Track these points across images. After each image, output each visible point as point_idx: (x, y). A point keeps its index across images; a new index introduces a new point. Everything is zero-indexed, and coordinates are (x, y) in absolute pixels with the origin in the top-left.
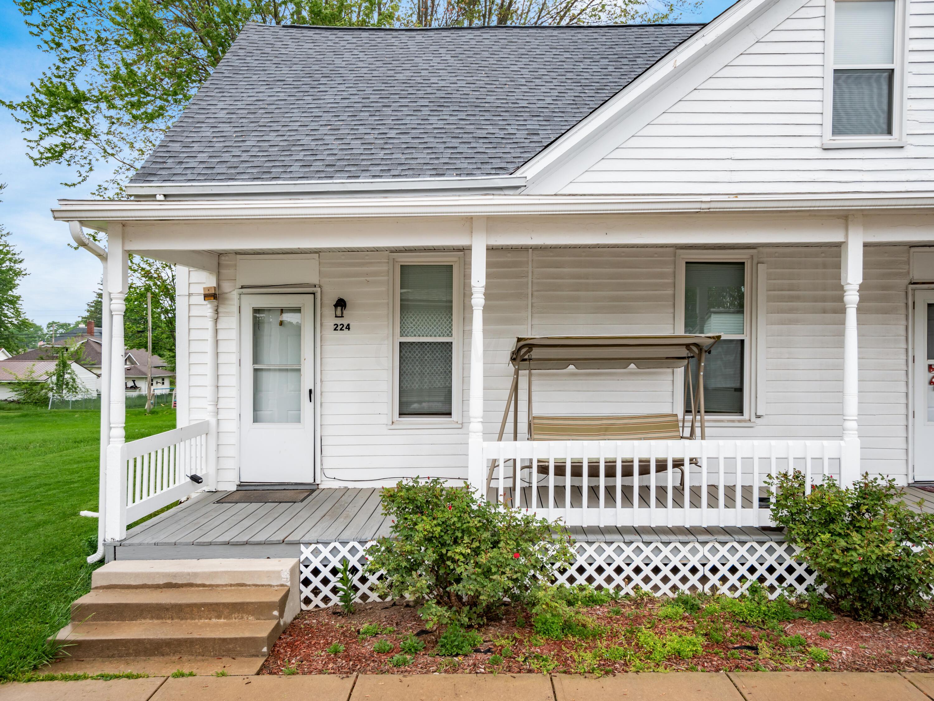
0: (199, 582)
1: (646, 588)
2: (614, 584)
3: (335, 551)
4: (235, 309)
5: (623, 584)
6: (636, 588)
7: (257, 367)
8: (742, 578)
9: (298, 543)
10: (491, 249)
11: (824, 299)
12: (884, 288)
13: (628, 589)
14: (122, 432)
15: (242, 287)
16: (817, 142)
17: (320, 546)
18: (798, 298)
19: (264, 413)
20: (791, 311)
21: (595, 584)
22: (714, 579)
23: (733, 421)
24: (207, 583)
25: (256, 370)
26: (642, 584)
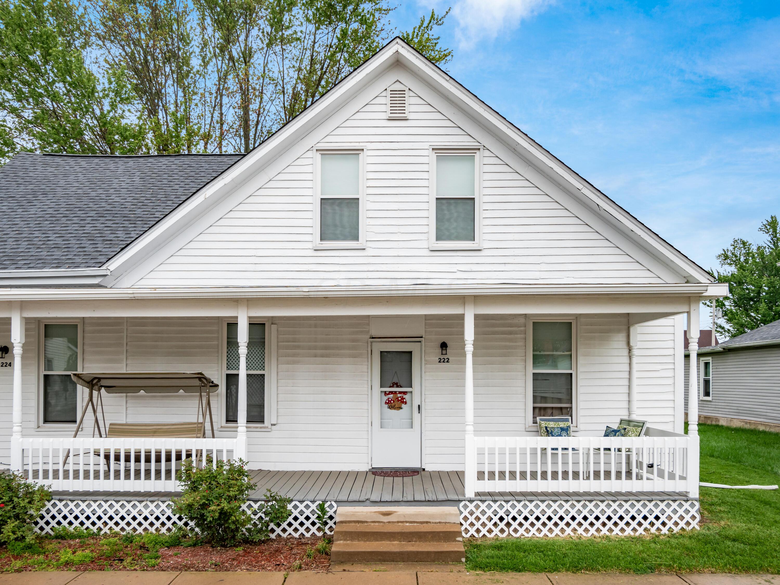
1: (117, 529)
2: (96, 527)
5: (102, 526)
6: (110, 529)
11: (315, 348)
12: (353, 341)
13: (105, 530)
16: (310, 245)
18: (298, 347)
20: (294, 355)
21: (85, 527)
22: (157, 524)
23: (257, 428)
26: (114, 527)
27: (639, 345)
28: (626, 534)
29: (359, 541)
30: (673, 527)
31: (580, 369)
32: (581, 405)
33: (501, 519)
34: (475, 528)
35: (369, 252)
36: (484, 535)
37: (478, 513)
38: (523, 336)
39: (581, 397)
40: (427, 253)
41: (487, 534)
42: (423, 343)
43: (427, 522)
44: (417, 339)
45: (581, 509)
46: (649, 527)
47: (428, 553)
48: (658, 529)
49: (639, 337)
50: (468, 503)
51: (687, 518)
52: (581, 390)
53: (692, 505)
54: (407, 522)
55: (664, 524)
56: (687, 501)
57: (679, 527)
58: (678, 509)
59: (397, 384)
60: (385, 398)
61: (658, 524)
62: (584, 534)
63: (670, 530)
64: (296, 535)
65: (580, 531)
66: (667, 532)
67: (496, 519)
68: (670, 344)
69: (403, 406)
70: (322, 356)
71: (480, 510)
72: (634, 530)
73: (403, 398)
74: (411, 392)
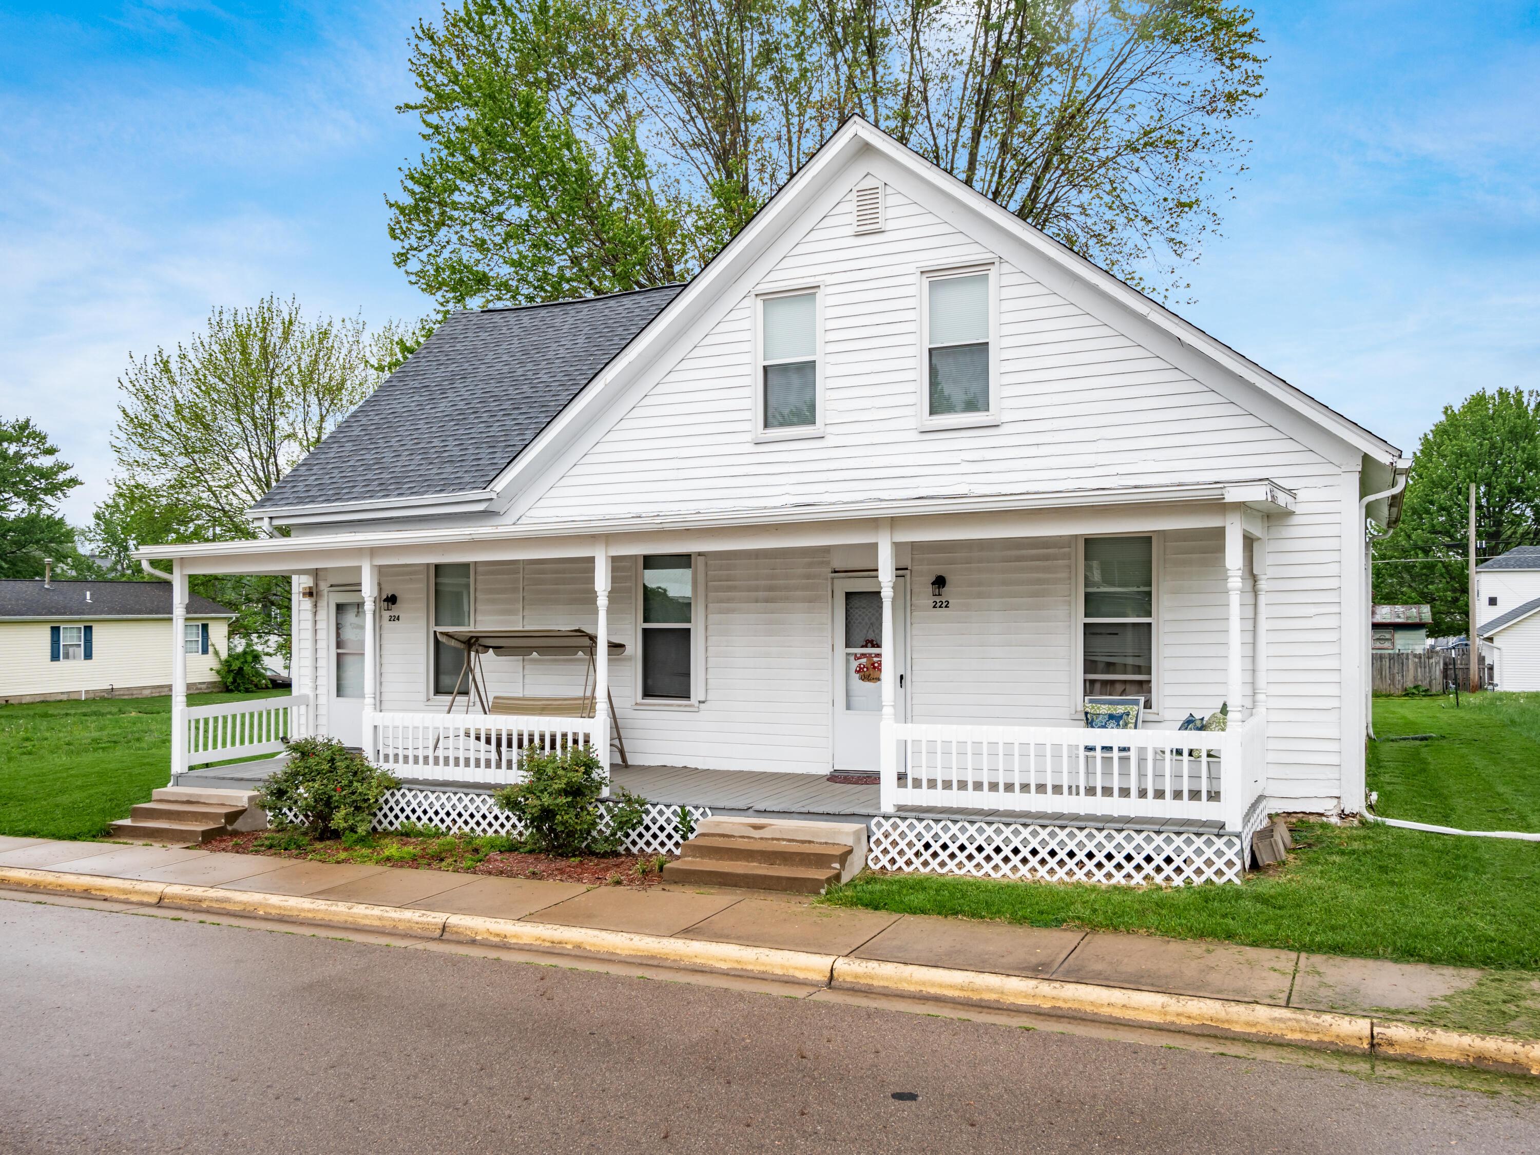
2: (445, 824)
4: (325, 604)
5: (451, 825)
6: (460, 828)
7: (340, 651)
11: (757, 589)
12: (808, 577)
14: (184, 699)
15: (330, 586)
16: (748, 437)
18: (734, 588)
19: (348, 690)
20: (729, 600)
21: (435, 824)
23: (680, 706)
25: (338, 655)
26: (464, 826)
27: (1271, 572)
28: (1113, 881)
29: (710, 859)
30: (1194, 877)
31: (1166, 616)
32: (1167, 677)
33: (927, 846)
34: (889, 857)
35: (829, 441)
36: (900, 868)
37: (895, 836)
39: (1167, 665)
40: (915, 435)
41: (904, 867)
42: (908, 577)
43: (810, 842)
45: (1047, 838)
46: (1153, 873)
47: (779, 878)
48: (1168, 878)
49: (1270, 559)
50: (882, 820)
51: (1220, 863)
52: (1167, 652)
53: (1232, 844)
54: (784, 840)
55: (1178, 870)
56: (1219, 836)
57: (1203, 878)
58: (1204, 847)
59: (872, 642)
60: (855, 664)
61: (1168, 870)
62: (1048, 877)
63: (1188, 880)
65: (1042, 871)
66: (1182, 885)
67: (919, 846)
69: (880, 676)
70: (767, 601)
71: (899, 831)
72: (1128, 876)
73: (879, 665)
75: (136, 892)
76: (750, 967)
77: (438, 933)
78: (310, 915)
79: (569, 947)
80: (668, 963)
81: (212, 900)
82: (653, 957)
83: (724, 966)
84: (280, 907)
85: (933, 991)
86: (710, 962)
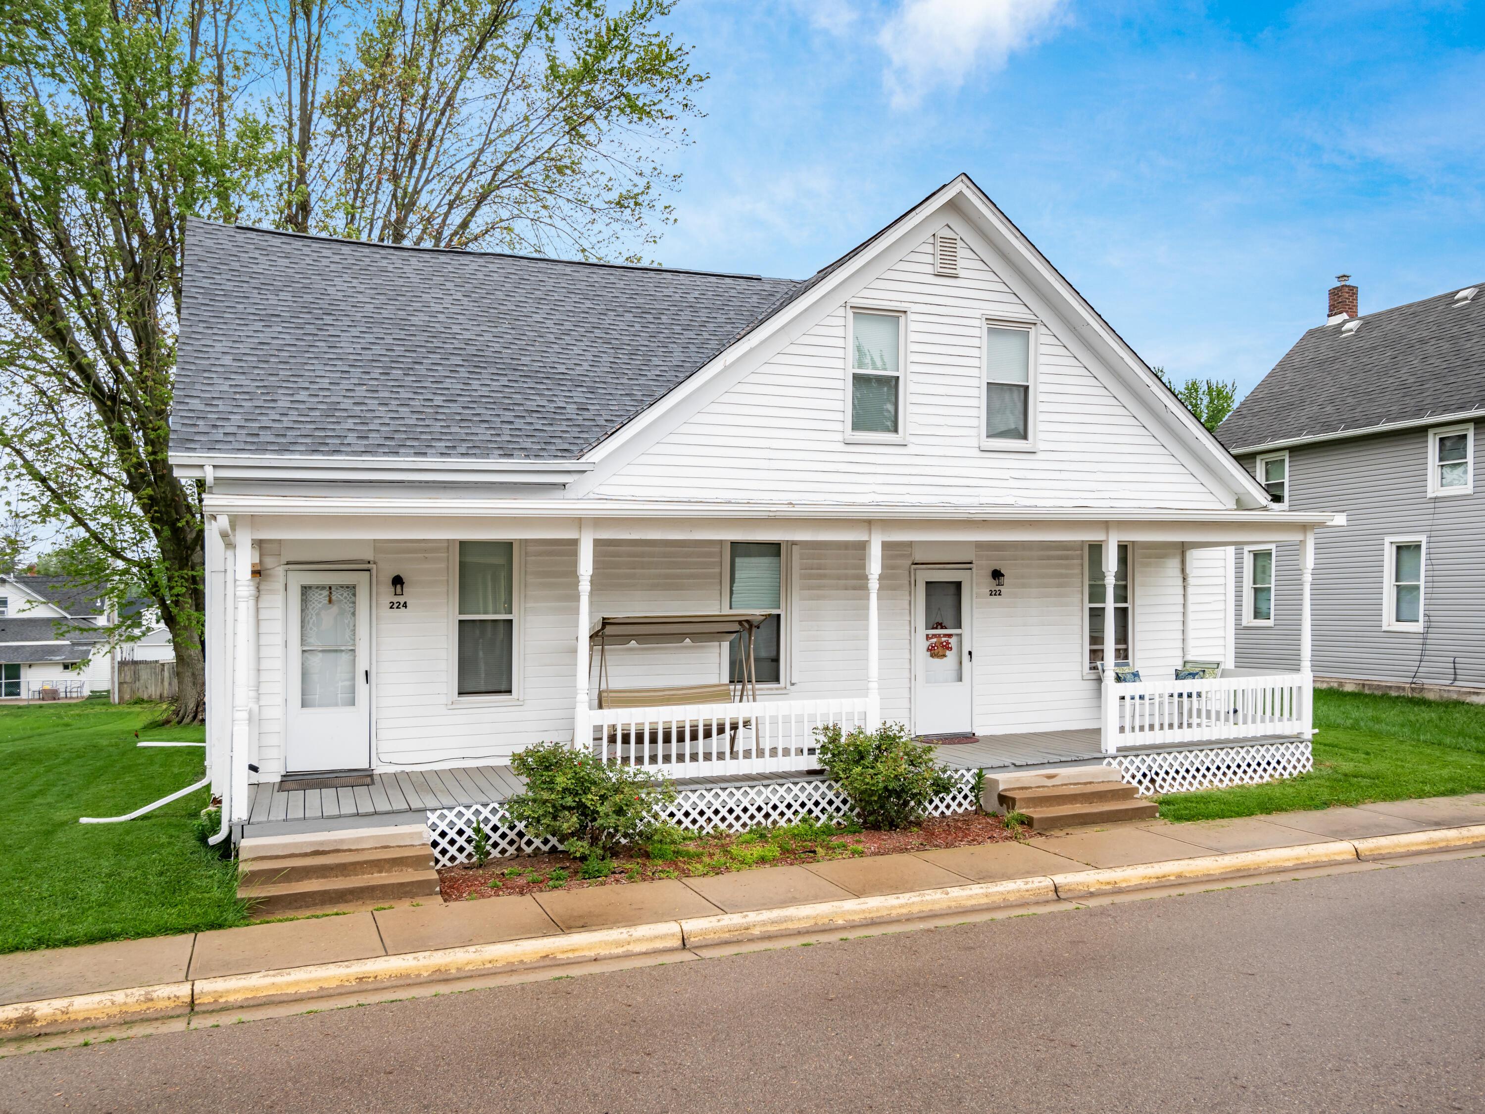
0: (345, 848)
1: (723, 826)
2: (698, 825)
3: (460, 815)
4: (281, 587)
5: (705, 824)
6: (715, 827)
7: (305, 648)
8: (796, 812)
9: (424, 810)
10: (597, 543)
11: (845, 577)
12: (893, 568)
13: (709, 829)
15: (288, 563)
16: (839, 437)
17: (445, 812)
19: (314, 698)
20: (818, 587)
22: (775, 815)
23: (770, 689)
24: (353, 848)
25: (304, 652)
26: (719, 823)
27: (1193, 572)
30: (1293, 771)
31: (1138, 602)
32: (1138, 645)
33: (1145, 775)
35: (911, 450)
38: (1079, 561)
39: (1138, 636)
40: (976, 453)
42: (974, 570)
43: (1090, 783)
44: (967, 565)
46: (1273, 772)
48: (1281, 774)
49: (1194, 563)
50: (1111, 760)
51: (1303, 760)
52: (1138, 627)
53: (1307, 747)
54: (1070, 784)
55: (1285, 768)
56: (1302, 742)
57: (1297, 771)
58: (1295, 751)
59: (941, 624)
60: (929, 643)
61: (1280, 769)
63: (1291, 774)
64: (936, 814)
66: (1288, 777)
67: (1139, 776)
68: (1221, 572)
69: (948, 653)
71: (1124, 767)
72: (1261, 776)
73: (948, 643)
74: (960, 635)
75: (638, 940)
76: (1306, 861)
77: (1052, 895)
78: (904, 911)
79: (1172, 878)
80: (1252, 872)
81: (764, 923)
82: (1238, 870)
83: (1290, 864)
84: (864, 911)
85: (1414, 848)
86: (1279, 864)
